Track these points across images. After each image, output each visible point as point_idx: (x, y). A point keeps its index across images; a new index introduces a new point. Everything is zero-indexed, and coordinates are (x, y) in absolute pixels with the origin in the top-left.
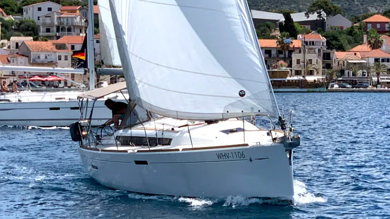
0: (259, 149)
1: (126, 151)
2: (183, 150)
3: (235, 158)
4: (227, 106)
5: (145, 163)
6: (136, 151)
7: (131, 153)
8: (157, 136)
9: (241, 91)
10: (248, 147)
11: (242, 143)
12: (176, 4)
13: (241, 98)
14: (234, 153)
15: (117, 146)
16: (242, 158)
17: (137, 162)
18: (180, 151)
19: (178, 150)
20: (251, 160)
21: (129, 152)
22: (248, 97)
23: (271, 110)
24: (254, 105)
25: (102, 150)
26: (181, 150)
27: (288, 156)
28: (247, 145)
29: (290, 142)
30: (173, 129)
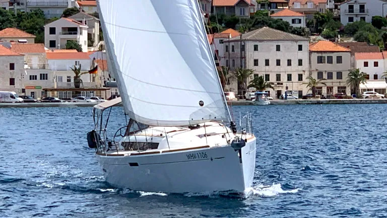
0: (218, 149)
1: (123, 155)
2: (163, 152)
3: (200, 158)
4: (192, 114)
5: (136, 164)
6: (130, 154)
7: (126, 156)
8: (147, 140)
9: (200, 101)
10: (209, 148)
11: (205, 145)
12: (165, 31)
13: (201, 107)
14: (199, 154)
15: (117, 151)
16: (205, 158)
17: (132, 164)
18: (161, 154)
19: (159, 152)
20: (212, 160)
21: (125, 155)
22: (207, 107)
23: (224, 116)
24: (212, 113)
25: (108, 155)
26: (161, 152)
27: (239, 155)
28: (208, 146)
29: (238, 142)
30: (161, 135)
